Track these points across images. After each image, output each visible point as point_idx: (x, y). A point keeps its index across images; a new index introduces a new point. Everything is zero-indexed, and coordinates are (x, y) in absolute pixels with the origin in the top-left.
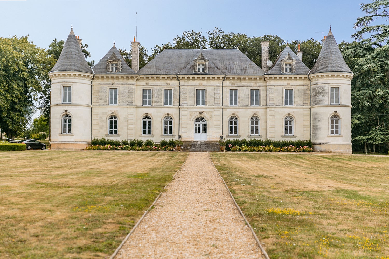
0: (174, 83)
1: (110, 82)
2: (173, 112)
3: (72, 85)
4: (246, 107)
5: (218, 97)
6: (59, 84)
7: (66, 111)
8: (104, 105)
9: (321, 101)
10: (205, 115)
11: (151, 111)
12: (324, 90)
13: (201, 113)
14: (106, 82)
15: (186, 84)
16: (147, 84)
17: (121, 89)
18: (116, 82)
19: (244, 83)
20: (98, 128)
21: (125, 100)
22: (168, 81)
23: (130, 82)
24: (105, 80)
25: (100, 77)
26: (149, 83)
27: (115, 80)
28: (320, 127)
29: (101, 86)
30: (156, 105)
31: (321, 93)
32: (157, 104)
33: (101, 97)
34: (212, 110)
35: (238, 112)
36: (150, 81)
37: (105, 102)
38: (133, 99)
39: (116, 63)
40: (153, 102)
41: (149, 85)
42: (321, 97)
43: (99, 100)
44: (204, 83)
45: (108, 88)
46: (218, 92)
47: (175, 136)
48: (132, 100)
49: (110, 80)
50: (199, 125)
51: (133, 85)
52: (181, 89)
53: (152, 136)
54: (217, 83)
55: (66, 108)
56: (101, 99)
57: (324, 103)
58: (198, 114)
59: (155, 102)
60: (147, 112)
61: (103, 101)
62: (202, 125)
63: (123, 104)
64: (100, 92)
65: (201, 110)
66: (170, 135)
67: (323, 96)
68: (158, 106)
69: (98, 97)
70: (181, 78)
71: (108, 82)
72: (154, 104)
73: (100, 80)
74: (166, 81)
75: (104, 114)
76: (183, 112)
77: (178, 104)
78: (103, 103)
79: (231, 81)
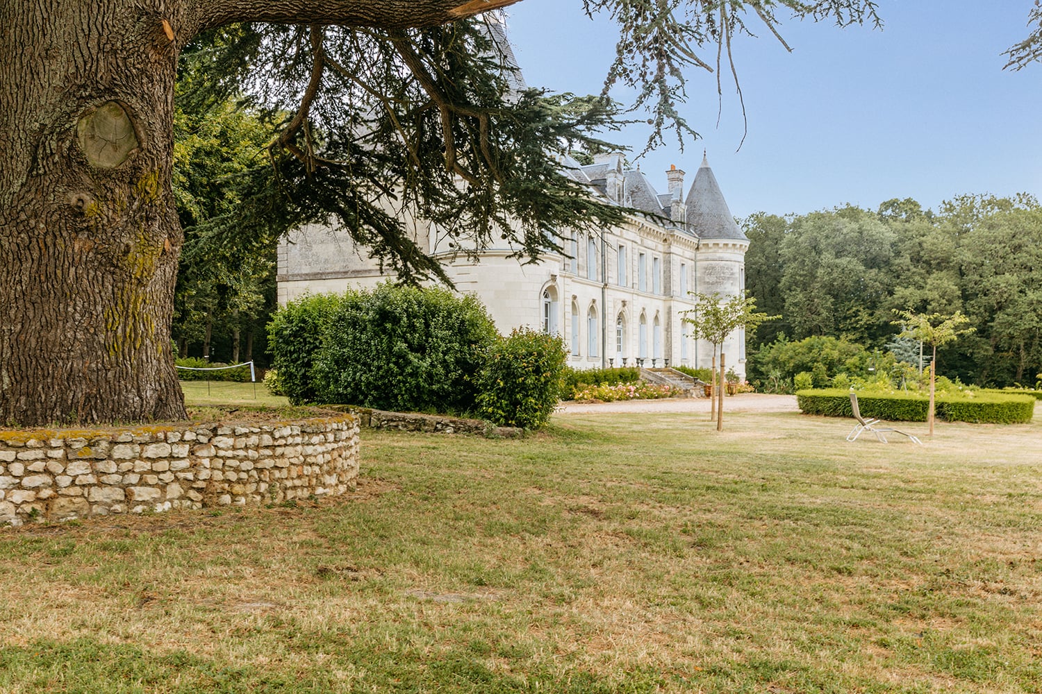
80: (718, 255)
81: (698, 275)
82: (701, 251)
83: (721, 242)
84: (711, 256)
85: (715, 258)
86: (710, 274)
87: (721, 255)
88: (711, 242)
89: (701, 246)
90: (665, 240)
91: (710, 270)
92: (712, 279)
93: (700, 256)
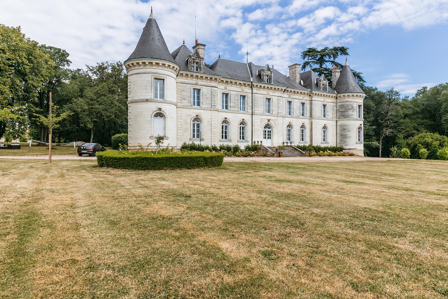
0: (248, 90)
1: (194, 81)
2: (247, 118)
3: (166, 78)
4: (298, 117)
5: (280, 107)
6: (150, 75)
7: (160, 109)
8: (188, 106)
9: (351, 115)
10: (271, 123)
11: (230, 116)
12: (353, 107)
13: (269, 120)
14: (189, 80)
15: (258, 93)
16: (226, 88)
17: (205, 91)
18: (200, 82)
19: (297, 96)
20: (182, 132)
21: (208, 102)
22: (243, 87)
23: (213, 84)
24: (189, 78)
25: (184, 75)
26: (228, 87)
27: (199, 80)
28: (350, 136)
29: (185, 84)
30: (233, 111)
31: (350, 109)
32: (234, 109)
33: (184, 97)
34: (276, 118)
35: (293, 121)
36: (229, 85)
37: (189, 102)
38: (216, 101)
39: (198, 61)
40: (230, 107)
41: (228, 89)
42: (350, 112)
43: (183, 101)
44: (271, 93)
45: (192, 87)
46: (281, 102)
47: (248, 142)
48: (215, 103)
49: (194, 79)
50: (266, 131)
51: (215, 87)
52: (254, 96)
53: (230, 141)
54: (280, 94)
55: (160, 105)
56: (184, 99)
57: (353, 117)
58: (267, 121)
59: (232, 107)
60: (226, 117)
61: (187, 102)
62: (268, 131)
63: (206, 106)
64: (183, 91)
65: (269, 118)
66: (243, 140)
67: (352, 111)
68: (235, 111)
69: (182, 96)
70: (255, 86)
71: (192, 81)
72: (232, 109)
73: (184, 78)
74: (242, 87)
75: (188, 116)
76: (255, 118)
77: (251, 111)
78: (187, 104)
79: (288, 93)
80: (345, 100)
81: (338, 109)
82: (338, 99)
83: (346, 94)
84: (342, 100)
85: (344, 101)
86: (342, 108)
87: (347, 100)
88: (342, 95)
89: (338, 97)
90: (310, 95)
91: (342, 106)
92: (343, 110)
93: (338, 101)
